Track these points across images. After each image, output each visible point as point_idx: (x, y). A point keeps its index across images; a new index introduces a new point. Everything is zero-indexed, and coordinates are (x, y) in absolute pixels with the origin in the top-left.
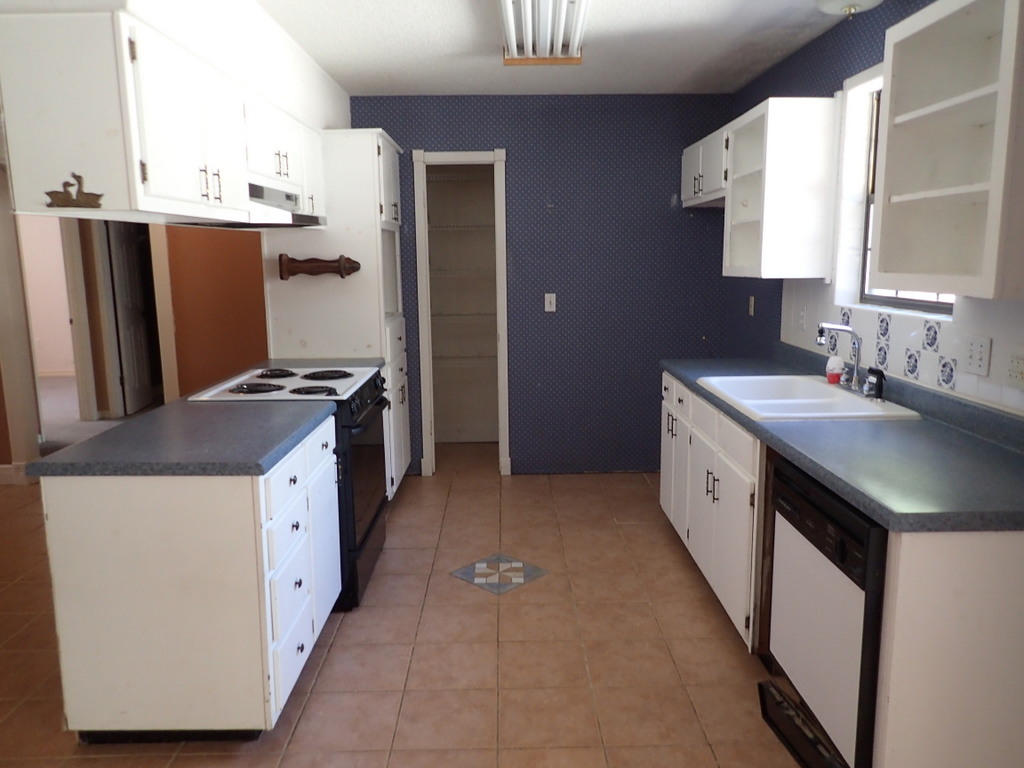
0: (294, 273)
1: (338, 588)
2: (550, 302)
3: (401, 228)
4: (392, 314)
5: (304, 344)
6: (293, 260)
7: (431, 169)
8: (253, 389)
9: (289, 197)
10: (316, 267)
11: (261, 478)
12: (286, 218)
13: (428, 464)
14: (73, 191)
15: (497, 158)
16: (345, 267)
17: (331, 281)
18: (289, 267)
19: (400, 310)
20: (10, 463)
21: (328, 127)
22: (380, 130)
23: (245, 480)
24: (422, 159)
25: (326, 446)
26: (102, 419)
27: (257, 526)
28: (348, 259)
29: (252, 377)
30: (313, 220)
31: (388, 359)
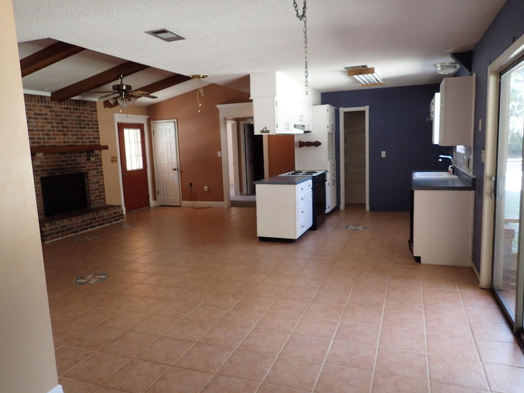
0: (303, 146)
1: (312, 223)
2: (383, 154)
3: (335, 132)
4: (332, 158)
5: (305, 166)
6: (303, 142)
7: (345, 113)
8: (292, 174)
9: (303, 126)
10: (309, 144)
11: (296, 186)
12: (302, 132)
13: (342, 206)
14: (265, 130)
15: (366, 109)
16: (317, 144)
17: (313, 148)
18: (302, 144)
19: (334, 157)
20: (223, 201)
21: (315, 105)
22: (328, 105)
23: (293, 186)
24: (342, 110)
25: (309, 185)
26: (241, 195)
27: (295, 195)
28: (318, 142)
29: (289, 174)
30: (309, 132)
31: (329, 170)
